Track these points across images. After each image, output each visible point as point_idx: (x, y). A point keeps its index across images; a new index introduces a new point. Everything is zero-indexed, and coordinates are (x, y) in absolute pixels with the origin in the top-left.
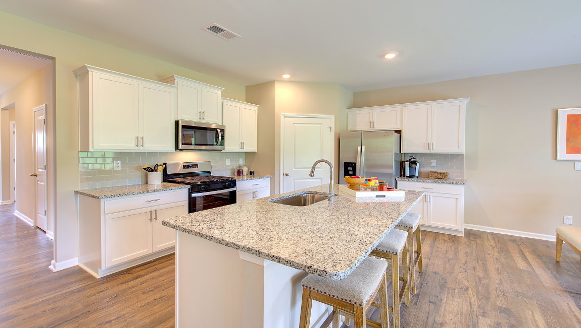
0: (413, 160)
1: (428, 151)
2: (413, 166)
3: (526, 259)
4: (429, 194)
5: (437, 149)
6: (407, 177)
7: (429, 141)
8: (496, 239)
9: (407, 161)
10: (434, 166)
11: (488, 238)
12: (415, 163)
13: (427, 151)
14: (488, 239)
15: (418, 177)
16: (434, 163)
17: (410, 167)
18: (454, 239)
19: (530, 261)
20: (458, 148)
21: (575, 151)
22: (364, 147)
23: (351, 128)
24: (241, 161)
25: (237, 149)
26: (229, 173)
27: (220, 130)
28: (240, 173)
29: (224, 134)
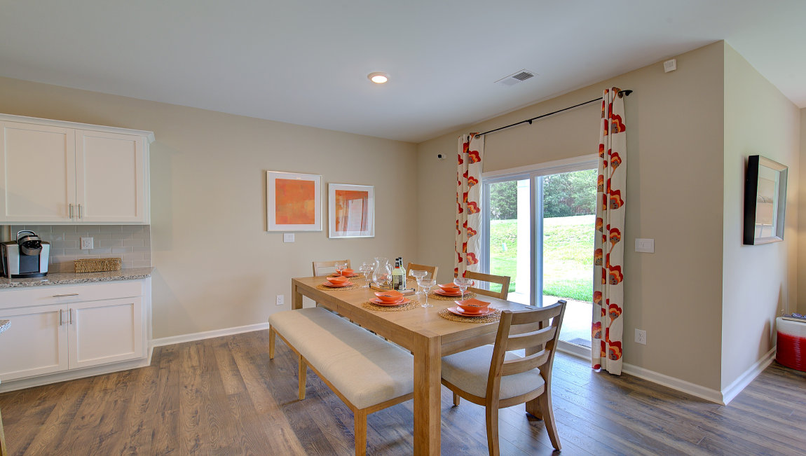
0: (29, 239)
1: (71, 220)
2: (32, 252)
3: (237, 372)
4: (70, 306)
5: (90, 216)
6: (14, 276)
7: (71, 201)
8: (202, 353)
9: (15, 242)
10: (90, 248)
11: (190, 354)
12: (36, 245)
13: (68, 221)
14: (190, 357)
15: (45, 274)
16: (89, 243)
17: (22, 253)
18: (127, 377)
19: (242, 372)
20: (136, 215)
21: (281, 220)
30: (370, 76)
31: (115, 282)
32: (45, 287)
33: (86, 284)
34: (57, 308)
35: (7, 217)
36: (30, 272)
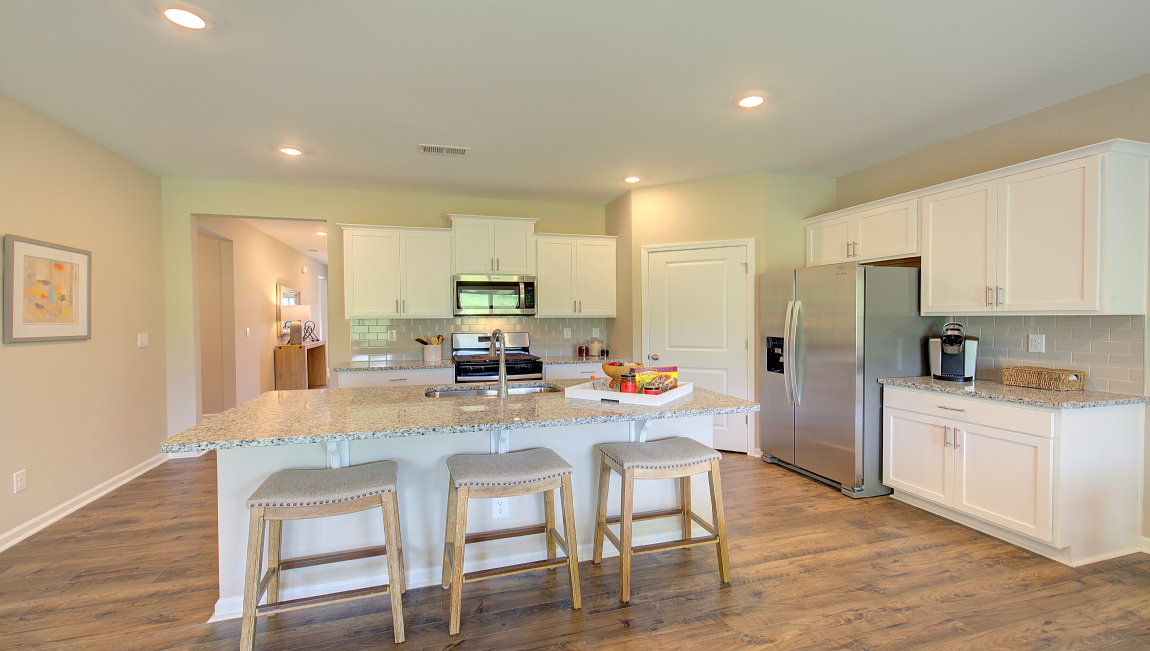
0: (952, 333)
1: (989, 309)
2: (955, 350)
4: (955, 425)
5: (1012, 303)
7: (992, 284)
9: (938, 337)
10: (1039, 353)
13: (986, 311)
15: (967, 380)
16: (1039, 343)
17: (944, 351)
20: (1082, 298)
22: (799, 304)
23: (812, 260)
24: (596, 333)
25: (567, 312)
26: (570, 352)
27: (525, 283)
28: (583, 352)
29: (533, 290)
31: (1009, 404)
32: (933, 393)
33: (973, 399)
34: (944, 423)
35: (930, 307)
36: (952, 372)
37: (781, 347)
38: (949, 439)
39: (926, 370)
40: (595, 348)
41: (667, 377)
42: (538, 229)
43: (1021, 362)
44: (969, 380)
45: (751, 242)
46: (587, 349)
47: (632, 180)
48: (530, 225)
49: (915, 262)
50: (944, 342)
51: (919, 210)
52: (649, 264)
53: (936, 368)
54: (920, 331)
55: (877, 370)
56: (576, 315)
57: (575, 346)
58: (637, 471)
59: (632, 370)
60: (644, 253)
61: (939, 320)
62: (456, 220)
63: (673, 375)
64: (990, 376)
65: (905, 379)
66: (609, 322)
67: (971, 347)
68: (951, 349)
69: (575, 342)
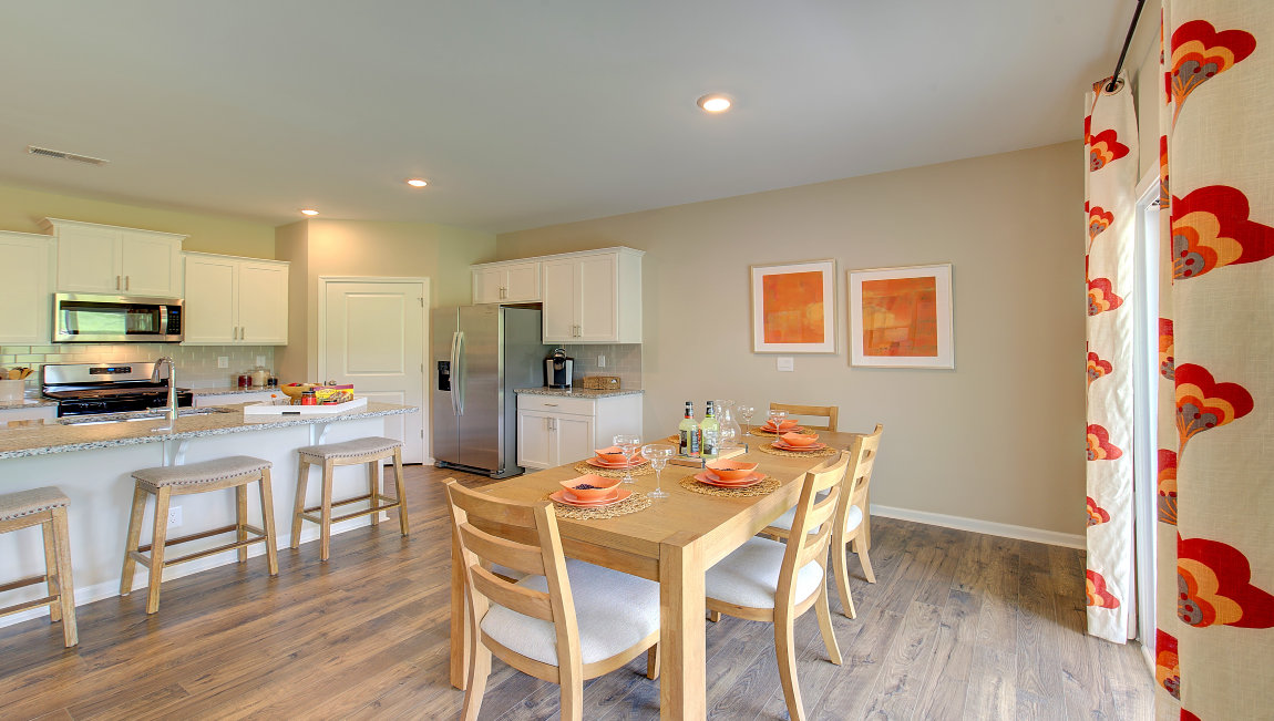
0: (557, 355)
1: (576, 340)
4: (555, 416)
5: (586, 336)
6: (551, 387)
7: (575, 322)
9: (552, 358)
10: (602, 367)
16: (602, 361)
20: (612, 334)
21: (774, 338)
22: (462, 333)
23: (476, 299)
24: (261, 361)
25: (224, 338)
26: (225, 383)
27: (168, 307)
28: (244, 382)
29: (180, 314)
30: (700, 103)
34: (549, 415)
35: (548, 338)
36: (559, 383)
37: (449, 369)
38: (550, 426)
39: (546, 384)
40: (261, 378)
41: (344, 393)
42: (186, 248)
43: (596, 374)
44: (568, 386)
45: (427, 281)
46: (250, 379)
47: (310, 213)
48: (176, 242)
49: (539, 306)
50: (554, 362)
51: (541, 269)
52: (329, 295)
53: (551, 381)
54: (542, 355)
55: (514, 385)
56: (237, 343)
57: (233, 376)
58: (336, 460)
59: (312, 389)
60: (321, 283)
61: (553, 347)
62: (57, 225)
63: (350, 391)
64: (578, 384)
65: (532, 389)
66: (278, 350)
67: (569, 364)
68: (558, 367)
69: (233, 373)
